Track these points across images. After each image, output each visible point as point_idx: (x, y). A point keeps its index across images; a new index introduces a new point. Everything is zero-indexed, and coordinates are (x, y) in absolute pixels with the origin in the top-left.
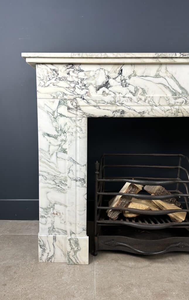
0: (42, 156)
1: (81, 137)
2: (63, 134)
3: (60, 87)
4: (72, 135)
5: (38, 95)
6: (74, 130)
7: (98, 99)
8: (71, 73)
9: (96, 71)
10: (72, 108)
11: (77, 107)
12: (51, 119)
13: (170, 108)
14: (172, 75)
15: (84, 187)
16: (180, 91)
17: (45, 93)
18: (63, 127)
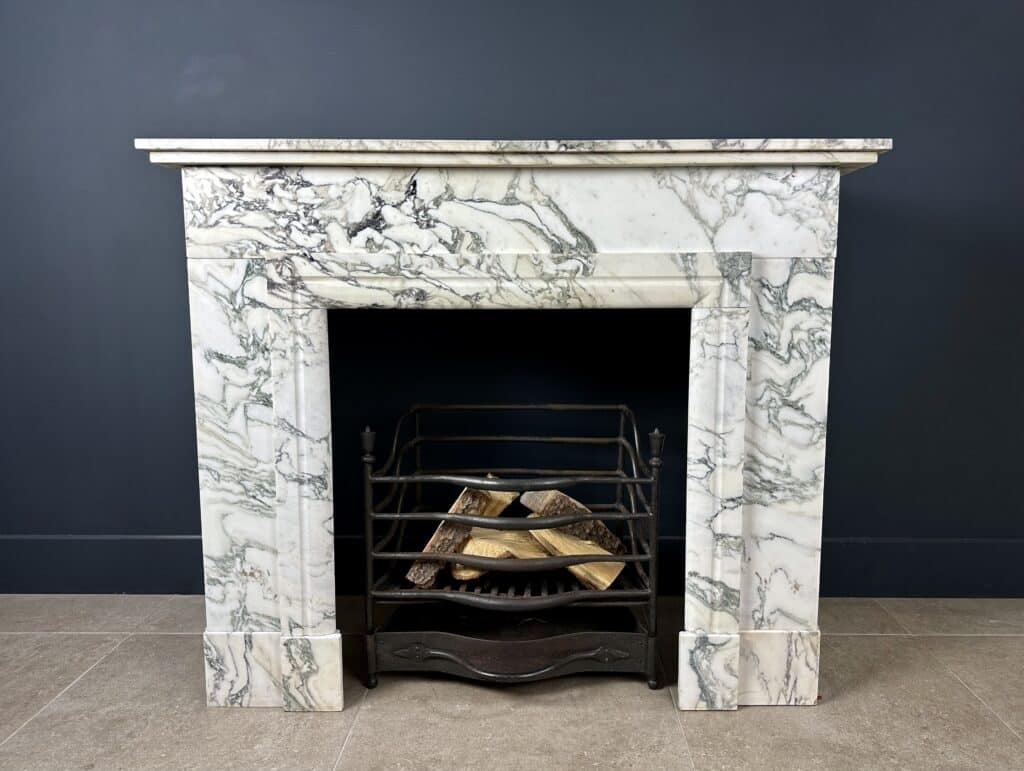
0: (204, 415)
1: (309, 363)
2: (260, 355)
3: (249, 227)
4: (284, 357)
5: (190, 250)
6: (290, 343)
7: (351, 261)
8: (277, 190)
9: (344, 186)
10: (280, 285)
11: (295, 282)
12: (227, 314)
13: (544, 285)
14: (550, 199)
15: (323, 499)
16: (573, 241)
17: (208, 245)
18: (260, 335)
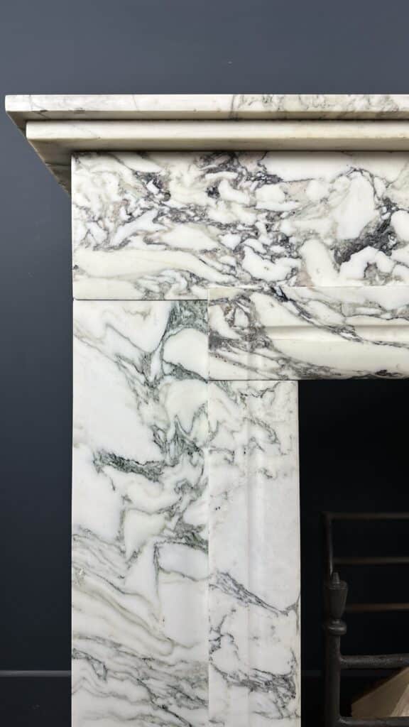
1: (272, 472)
2: (184, 458)
3: (177, 249)
4: (230, 462)
5: (80, 287)
6: (242, 438)
7: (348, 299)
8: (224, 189)
9: (333, 182)
10: (229, 340)
11: (256, 336)
12: (135, 391)
17: (109, 278)
18: (187, 426)
